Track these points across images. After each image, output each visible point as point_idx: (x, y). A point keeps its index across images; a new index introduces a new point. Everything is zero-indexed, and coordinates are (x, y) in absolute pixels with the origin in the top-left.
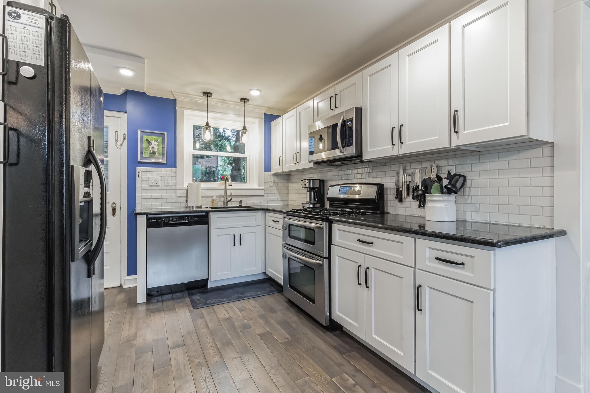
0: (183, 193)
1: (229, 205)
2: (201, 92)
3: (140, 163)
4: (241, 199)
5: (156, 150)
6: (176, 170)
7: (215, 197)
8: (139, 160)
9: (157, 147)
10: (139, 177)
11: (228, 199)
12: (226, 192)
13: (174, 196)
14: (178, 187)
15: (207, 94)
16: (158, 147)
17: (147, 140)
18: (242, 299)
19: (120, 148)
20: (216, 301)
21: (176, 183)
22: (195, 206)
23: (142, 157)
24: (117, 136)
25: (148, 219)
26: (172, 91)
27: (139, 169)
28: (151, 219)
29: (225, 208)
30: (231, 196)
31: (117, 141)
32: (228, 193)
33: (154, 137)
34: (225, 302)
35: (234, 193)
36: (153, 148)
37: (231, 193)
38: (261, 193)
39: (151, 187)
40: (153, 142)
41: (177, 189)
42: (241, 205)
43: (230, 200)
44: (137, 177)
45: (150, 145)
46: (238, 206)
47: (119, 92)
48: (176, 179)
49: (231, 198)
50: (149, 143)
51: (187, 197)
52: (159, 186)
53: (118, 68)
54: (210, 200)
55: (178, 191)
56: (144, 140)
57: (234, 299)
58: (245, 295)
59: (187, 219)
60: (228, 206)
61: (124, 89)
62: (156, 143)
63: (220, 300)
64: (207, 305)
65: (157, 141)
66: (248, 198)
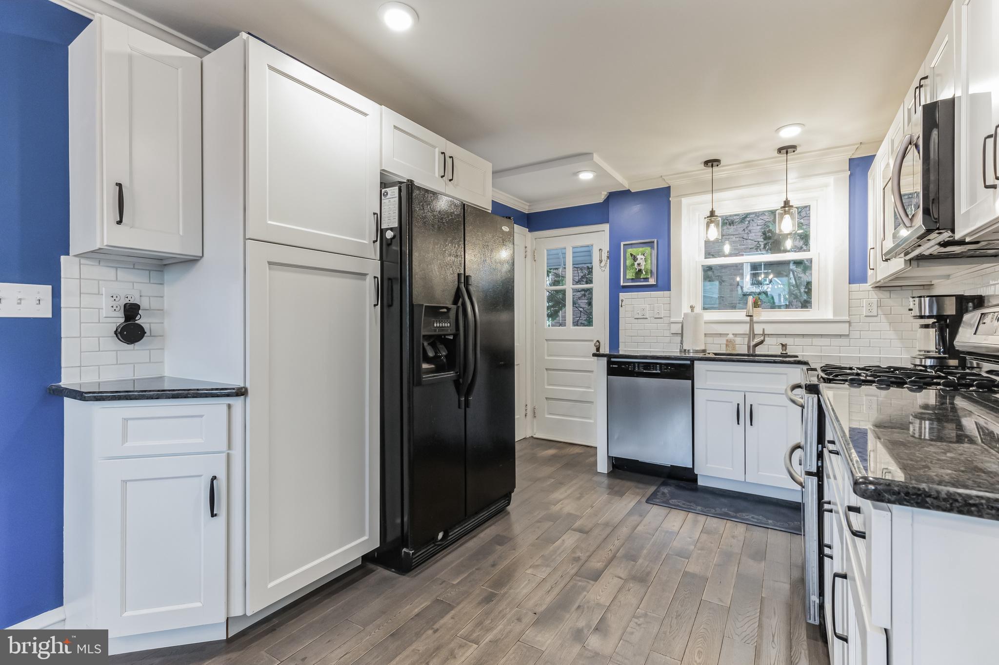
0: (676, 328)
1: (759, 350)
2: (701, 163)
3: (624, 287)
4: (784, 341)
5: (643, 268)
6: (670, 293)
7: (731, 336)
8: (622, 284)
9: (644, 263)
10: (621, 306)
11: (757, 340)
12: (752, 329)
13: (667, 333)
14: (672, 320)
15: (711, 163)
16: (645, 261)
17: (631, 255)
18: (727, 518)
19: (604, 271)
20: (684, 504)
21: (670, 314)
22: (693, 350)
23: (625, 280)
24: (601, 256)
25: (609, 363)
26: (661, 176)
27: (622, 296)
28: (615, 363)
29: (752, 355)
30: (764, 335)
31: (601, 261)
32: (758, 329)
33: (641, 249)
34: (696, 511)
35: (769, 329)
36: (639, 264)
37: (764, 330)
38: (843, 329)
39: (636, 320)
40: (639, 257)
41: (672, 323)
42: (784, 352)
43: (761, 342)
44: (620, 306)
45: (636, 261)
46: (779, 354)
47: (600, 198)
48: (670, 307)
49: (762, 338)
50: (635, 259)
51: (682, 334)
52: (647, 318)
53: (576, 174)
54: (723, 341)
55: (672, 325)
56: (628, 255)
57: (716, 513)
58: (738, 515)
59: (658, 368)
60: (757, 353)
61: (606, 193)
62: (643, 257)
63: (691, 506)
64: (667, 504)
65: (644, 255)
66: (808, 341)
